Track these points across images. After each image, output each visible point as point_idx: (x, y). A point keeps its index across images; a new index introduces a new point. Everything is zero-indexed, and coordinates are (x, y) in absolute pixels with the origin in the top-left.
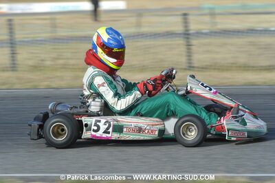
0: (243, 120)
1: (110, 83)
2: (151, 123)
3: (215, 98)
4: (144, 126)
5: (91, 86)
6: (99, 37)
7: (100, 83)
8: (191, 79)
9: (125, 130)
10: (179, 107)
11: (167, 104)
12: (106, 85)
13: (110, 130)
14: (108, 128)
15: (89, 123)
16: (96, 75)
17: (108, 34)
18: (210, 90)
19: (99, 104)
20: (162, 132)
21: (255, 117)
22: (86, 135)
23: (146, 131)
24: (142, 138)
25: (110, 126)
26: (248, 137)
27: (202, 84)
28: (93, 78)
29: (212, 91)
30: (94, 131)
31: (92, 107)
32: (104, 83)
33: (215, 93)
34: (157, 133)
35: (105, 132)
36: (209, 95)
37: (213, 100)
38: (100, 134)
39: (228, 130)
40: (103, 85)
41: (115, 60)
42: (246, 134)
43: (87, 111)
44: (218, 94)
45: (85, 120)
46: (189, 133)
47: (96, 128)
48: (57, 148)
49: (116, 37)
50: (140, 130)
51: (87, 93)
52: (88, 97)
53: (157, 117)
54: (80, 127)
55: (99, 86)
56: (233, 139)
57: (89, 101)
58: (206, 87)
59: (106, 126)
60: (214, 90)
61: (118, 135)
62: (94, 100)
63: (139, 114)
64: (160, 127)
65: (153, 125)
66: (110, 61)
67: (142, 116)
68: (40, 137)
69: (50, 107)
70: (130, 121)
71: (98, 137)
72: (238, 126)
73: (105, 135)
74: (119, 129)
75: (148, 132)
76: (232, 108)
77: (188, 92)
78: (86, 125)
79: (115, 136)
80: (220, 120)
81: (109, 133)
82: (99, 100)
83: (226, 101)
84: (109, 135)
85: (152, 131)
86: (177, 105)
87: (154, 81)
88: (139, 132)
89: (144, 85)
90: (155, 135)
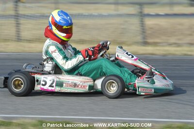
0: (153, 80)
1: (60, 50)
2: (84, 80)
3: (135, 63)
4: (78, 83)
5: (47, 52)
8: (119, 49)
9: (64, 85)
12: (57, 51)
13: (54, 85)
14: (52, 84)
15: (39, 80)
16: (50, 45)
18: (133, 57)
19: (51, 65)
20: (91, 87)
22: (38, 88)
23: (80, 86)
24: (76, 91)
25: (54, 81)
26: (155, 92)
27: (127, 53)
28: (48, 47)
29: (133, 58)
30: (43, 85)
31: (46, 68)
32: (55, 50)
33: (135, 60)
34: (87, 88)
35: (50, 86)
38: (46, 87)
39: (138, 88)
40: (54, 52)
41: (65, 35)
42: (153, 91)
43: (43, 71)
44: (138, 61)
45: (37, 76)
46: (112, 88)
47: (44, 83)
50: (75, 85)
54: (32, 82)
55: (52, 52)
56: (142, 94)
57: (45, 63)
58: (129, 55)
59: (51, 82)
60: (135, 58)
61: (60, 89)
62: (48, 62)
63: (79, 74)
64: (91, 83)
65: (84, 82)
70: (68, 79)
71: (45, 90)
72: (147, 85)
73: (50, 88)
74: (60, 84)
75: (81, 87)
77: (116, 59)
78: (37, 81)
79: (57, 89)
81: (53, 87)
82: (51, 63)
83: (144, 66)
84: (53, 89)
85: (84, 87)
86: (107, 68)
87: (93, 48)
88: (75, 87)
89: (86, 50)
90: (86, 89)
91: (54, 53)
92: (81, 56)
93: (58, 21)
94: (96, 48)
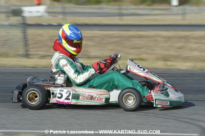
0: (167, 93)
1: (71, 64)
2: (100, 93)
3: (147, 76)
4: (95, 95)
5: (57, 66)
6: (63, 32)
7: (64, 64)
8: (130, 62)
9: (81, 97)
10: (121, 82)
11: (112, 80)
12: (68, 65)
13: (70, 97)
14: (68, 96)
15: (55, 92)
16: (61, 58)
17: (70, 30)
18: (144, 70)
19: (63, 78)
20: (107, 99)
21: (176, 90)
22: (53, 100)
23: (96, 99)
24: (93, 104)
25: (70, 94)
26: (170, 105)
27: (138, 66)
28: (59, 60)
29: (145, 71)
30: (59, 98)
31: (58, 81)
32: (67, 64)
33: (147, 72)
34: (104, 100)
35: (66, 99)
36: (142, 74)
37: (145, 78)
38: (62, 100)
39: (156, 100)
40: (66, 65)
41: (75, 49)
42: (169, 103)
43: (54, 84)
44: (149, 73)
45: (52, 89)
46: (128, 101)
47: (60, 96)
48: (30, 109)
49: (76, 32)
50: (92, 98)
51: (54, 70)
52: (55, 73)
53: (105, 89)
54: (48, 94)
55: (64, 66)
56: (159, 106)
57: (56, 76)
58: (141, 68)
59: (67, 95)
60: (146, 70)
61: (76, 101)
62: (59, 76)
63: (91, 87)
64: (107, 96)
65: (101, 95)
66: (72, 50)
67: (94, 88)
68: (19, 101)
69: (28, 80)
70: (84, 91)
71: (61, 102)
72: (163, 97)
73: (66, 101)
74: (76, 97)
75: (98, 99)
76: (159, 83)
77: (128, 72)
78: (53, 93)
79: (73, 102)
80: (150, 92)
81: (69, 99)
82: (63, 76)
83: (156, 79)
84: (69, 101)
85: (101, 99)
86: (119, 81)
87: (105, 61)
88: (91, 100)
89: (98, 64)
90: (103, 102)
91: (65, 67)
92: (93, 70)
93: (69, 35)
94: (108, 61)
